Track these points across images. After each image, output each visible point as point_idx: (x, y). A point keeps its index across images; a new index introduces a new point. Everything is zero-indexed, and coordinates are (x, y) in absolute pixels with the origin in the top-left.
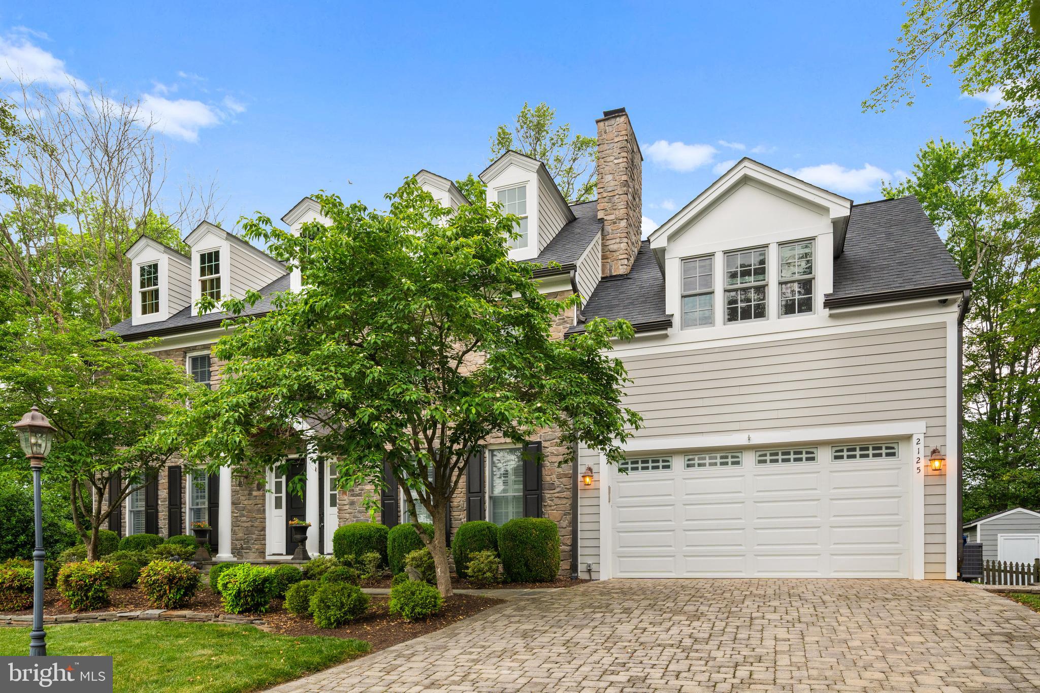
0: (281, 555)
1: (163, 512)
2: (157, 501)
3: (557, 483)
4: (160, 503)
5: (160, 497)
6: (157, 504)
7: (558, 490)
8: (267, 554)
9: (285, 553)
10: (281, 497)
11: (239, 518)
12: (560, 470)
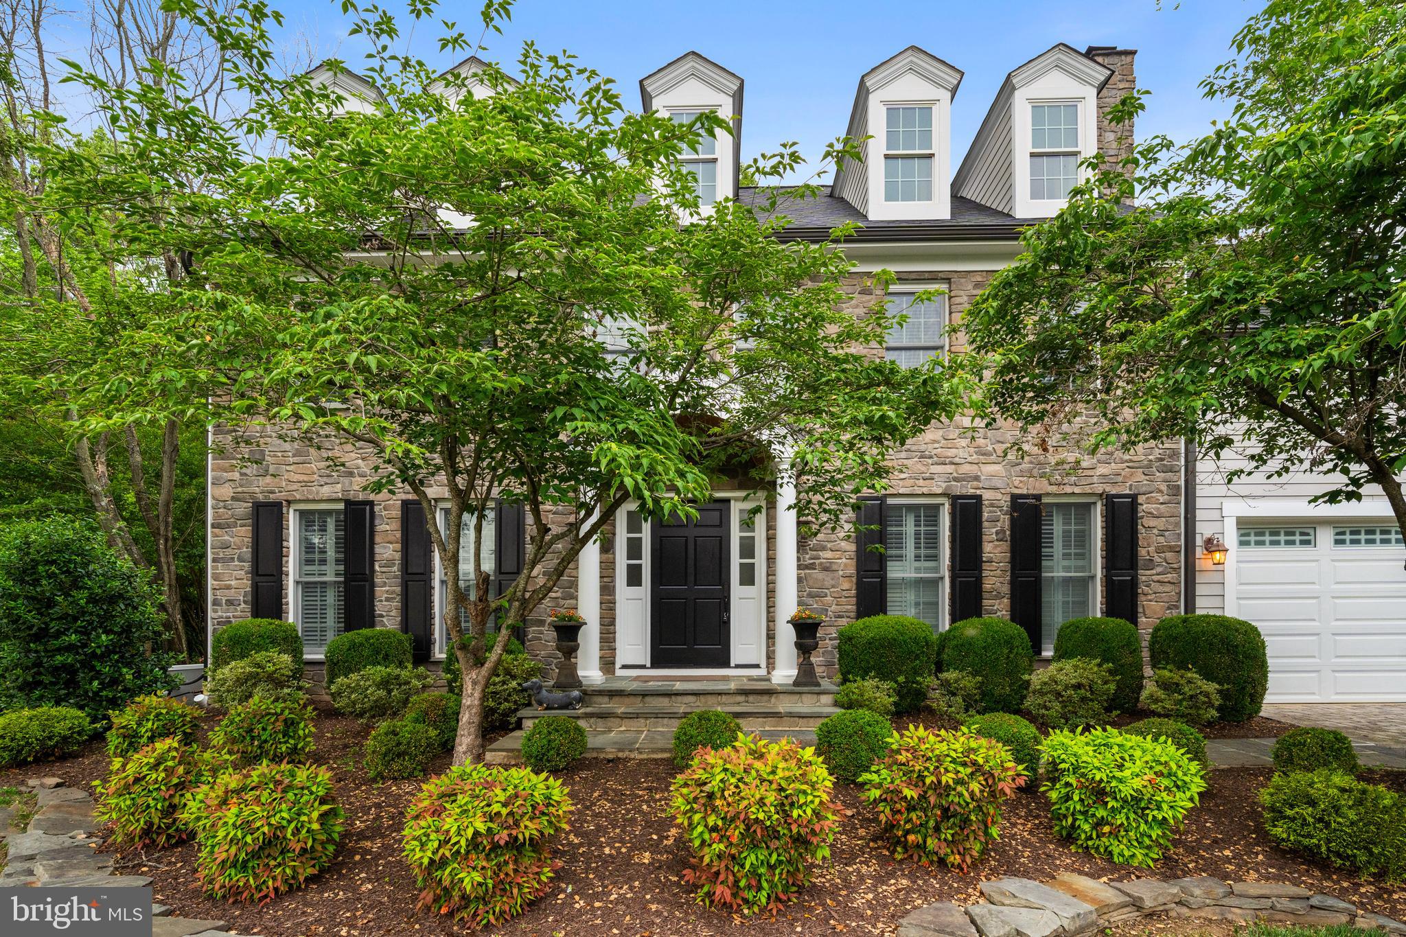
0: (643, 667)
1: (385, 584)
2: (372, 566)
3: (1157, 559)
4: (377, 568)
5: (377, 557)
6: (373, 571)
7: (1159, 569)
8: (618, 665)
9: (648, 665)
10: (640, 566)
11: (562, 602)
12: (1161, 539)
